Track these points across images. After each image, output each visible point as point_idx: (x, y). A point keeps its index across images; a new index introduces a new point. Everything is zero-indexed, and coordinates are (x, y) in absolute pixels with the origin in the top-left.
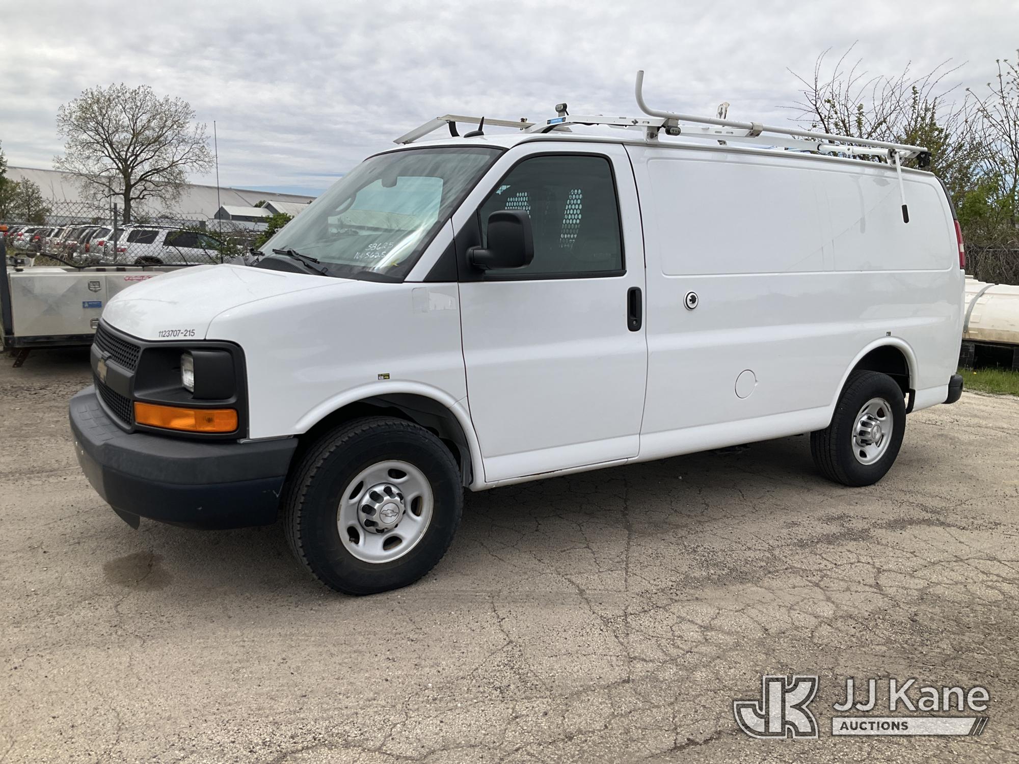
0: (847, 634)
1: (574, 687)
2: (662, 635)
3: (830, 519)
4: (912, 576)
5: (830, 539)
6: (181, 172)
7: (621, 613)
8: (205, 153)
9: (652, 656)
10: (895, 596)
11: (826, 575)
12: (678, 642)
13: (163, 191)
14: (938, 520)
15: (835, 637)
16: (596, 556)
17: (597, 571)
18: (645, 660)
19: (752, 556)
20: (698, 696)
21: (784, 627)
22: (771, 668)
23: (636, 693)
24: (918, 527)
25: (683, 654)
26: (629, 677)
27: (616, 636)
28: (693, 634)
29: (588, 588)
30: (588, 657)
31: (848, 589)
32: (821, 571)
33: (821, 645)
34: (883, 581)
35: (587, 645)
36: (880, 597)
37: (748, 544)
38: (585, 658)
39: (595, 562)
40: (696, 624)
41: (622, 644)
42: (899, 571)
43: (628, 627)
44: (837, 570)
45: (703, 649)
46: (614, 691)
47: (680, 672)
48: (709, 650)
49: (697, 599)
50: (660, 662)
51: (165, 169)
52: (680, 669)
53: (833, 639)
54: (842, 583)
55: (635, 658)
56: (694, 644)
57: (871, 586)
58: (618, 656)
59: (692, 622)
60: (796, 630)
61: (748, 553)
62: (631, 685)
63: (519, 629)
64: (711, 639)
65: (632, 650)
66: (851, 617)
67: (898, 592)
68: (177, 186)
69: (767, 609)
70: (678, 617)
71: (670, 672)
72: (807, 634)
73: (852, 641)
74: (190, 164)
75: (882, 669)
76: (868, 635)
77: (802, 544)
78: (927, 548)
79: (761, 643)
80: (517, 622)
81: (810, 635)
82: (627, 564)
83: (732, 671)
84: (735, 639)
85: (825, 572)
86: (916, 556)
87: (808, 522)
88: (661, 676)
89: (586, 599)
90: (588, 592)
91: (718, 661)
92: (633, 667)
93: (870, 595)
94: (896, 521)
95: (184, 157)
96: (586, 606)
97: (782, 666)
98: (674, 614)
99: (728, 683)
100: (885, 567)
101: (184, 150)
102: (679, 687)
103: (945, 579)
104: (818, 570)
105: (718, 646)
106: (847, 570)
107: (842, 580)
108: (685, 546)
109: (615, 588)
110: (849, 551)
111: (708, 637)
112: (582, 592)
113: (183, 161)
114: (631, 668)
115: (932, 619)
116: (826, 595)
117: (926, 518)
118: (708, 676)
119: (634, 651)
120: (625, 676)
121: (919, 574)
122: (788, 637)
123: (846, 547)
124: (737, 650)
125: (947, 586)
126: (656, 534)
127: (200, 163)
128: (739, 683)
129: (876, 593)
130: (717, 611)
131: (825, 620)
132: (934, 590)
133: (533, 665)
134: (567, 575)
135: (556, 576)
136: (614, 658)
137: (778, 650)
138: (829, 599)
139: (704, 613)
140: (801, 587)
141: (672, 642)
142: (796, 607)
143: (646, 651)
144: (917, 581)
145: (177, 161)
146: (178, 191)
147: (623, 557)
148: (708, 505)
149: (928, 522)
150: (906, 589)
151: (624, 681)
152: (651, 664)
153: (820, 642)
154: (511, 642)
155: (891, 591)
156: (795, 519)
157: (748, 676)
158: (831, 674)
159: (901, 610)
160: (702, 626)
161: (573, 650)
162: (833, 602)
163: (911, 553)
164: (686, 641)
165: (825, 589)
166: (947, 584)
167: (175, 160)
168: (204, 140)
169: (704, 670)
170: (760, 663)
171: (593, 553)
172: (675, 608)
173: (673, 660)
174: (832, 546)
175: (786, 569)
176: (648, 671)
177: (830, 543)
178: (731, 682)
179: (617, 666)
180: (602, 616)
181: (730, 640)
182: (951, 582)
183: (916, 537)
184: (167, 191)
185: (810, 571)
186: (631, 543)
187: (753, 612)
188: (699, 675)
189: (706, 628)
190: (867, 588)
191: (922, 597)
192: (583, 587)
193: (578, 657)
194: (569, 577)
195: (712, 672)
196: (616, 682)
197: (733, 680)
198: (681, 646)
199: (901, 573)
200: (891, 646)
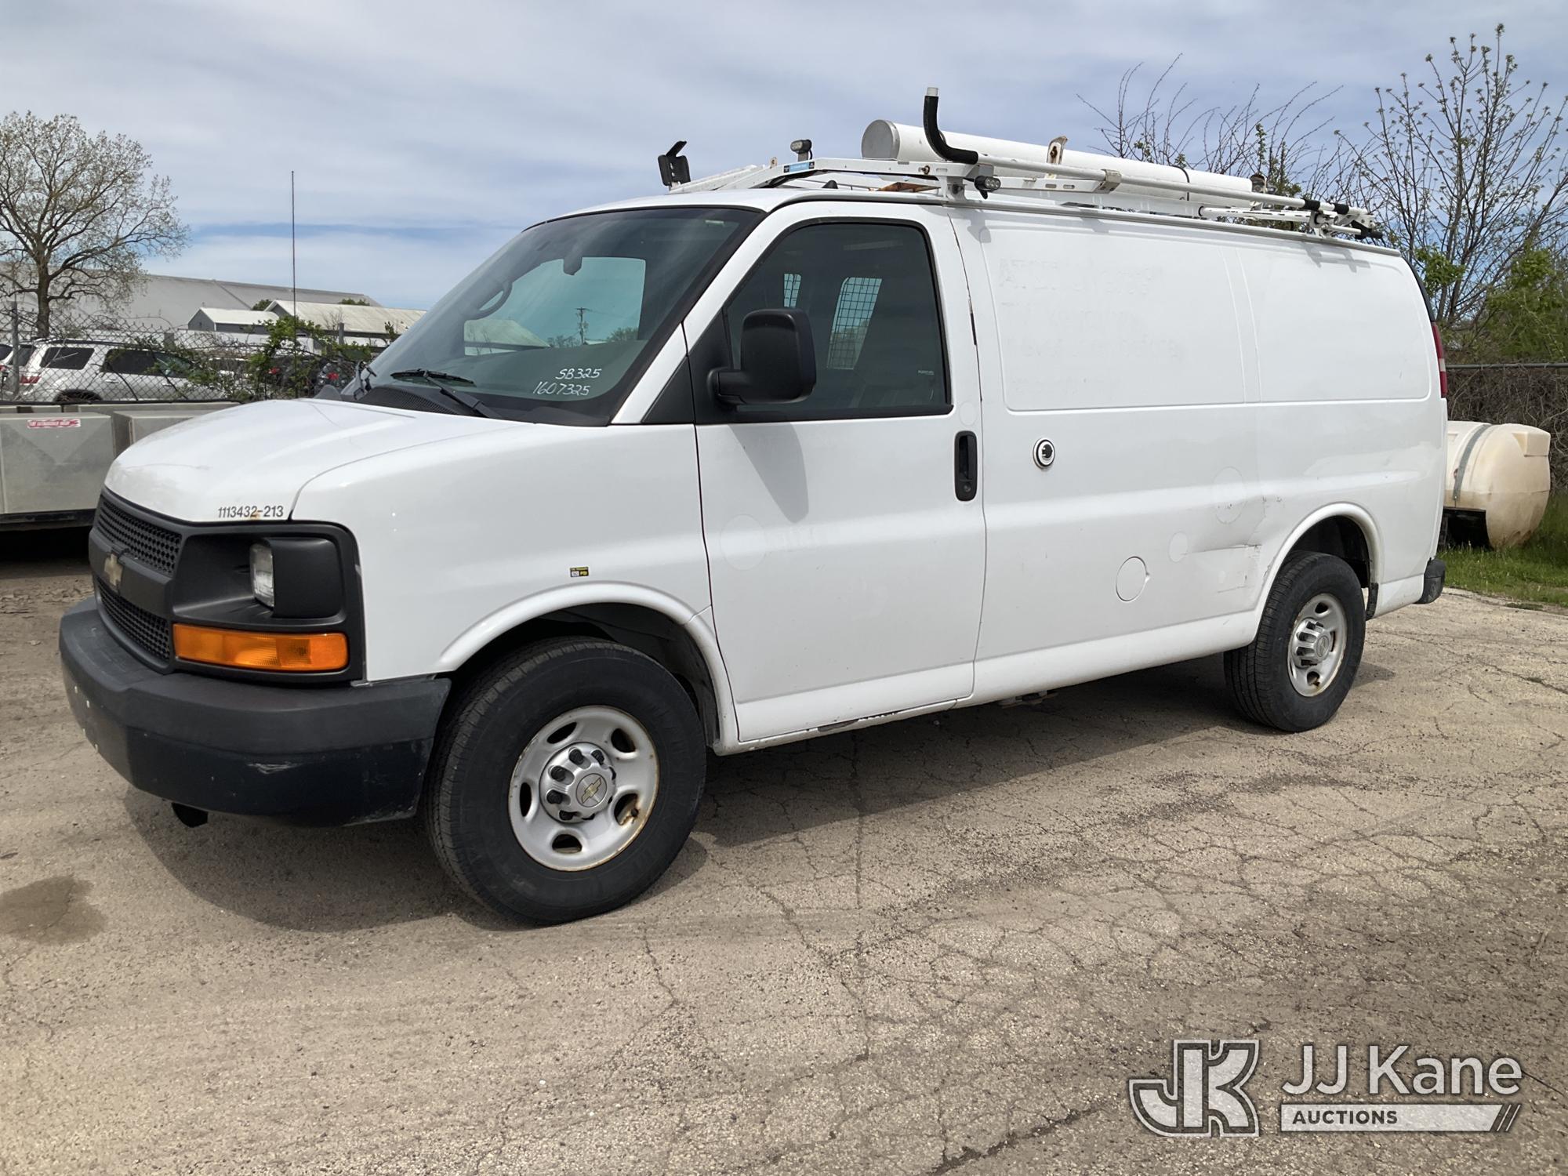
0: (1202, 961)
1: (780, 1073)
2: (917, 977)
3: (1166, 780)
4: (1294, 865)
5: (1168, 812)
6: (132, 255)
7: (851, 945)
8: (170, 224)
9: (901, 1012)
10: (1270, 897)
11: (1164, 869)
12: (943, 987)
13: (103, 286)
14: (1326, 776)
15: (1183, 968)
16: (810, 853)
17: (812, 878)
18: (892, 1021)
19: (1051, 842)
20: (977, 1075)
21: (1106, 953)
22: (1089, 1022)
23: (879, 1075)
24: (1297, 789)
25: (952, 1008)
26: (867, 1050)
27: (844, 984)
28: (964, 972)
29: (798, 907)
30: (802, 1020)
31: (1198, 889)
32: (1156, 862)
33: (1162, 982)
34: (1250, 873)
35: (799, 1001)
36: (1247, 899)
37: (1044, 825)
38: (795, 1022)
39: (809, 863)
40: (970, 957)
41: (854, 995)
42: (1274, 859)
43: (865, 966)
44: (1180, 860)
45: (982, 997)
46: (843, 1074)
47: (948, 1037)
48: (991, 998)
49: (970, 915)
50: (915, 1022)
51: (104, 251)
52: (948, 1032)
53: (1181, 971)
54: (1189, 881)
55: (875, 1018)
56: (968, 989)
57: (1232, 883)
58: (848, 1017)
59: (963, 953)
60: (1123, 958)
61: (1044, 839)
62: (871, 1063)
63: (688, 979)
64: (993, 980)
65: (871, 1004)
66: (1204, 933)
67: (1273, 891)
68: (125, 279)
69: (1077, 927)
70: (940, 947)
71: (931, 1038)
72: (1140, 964)
73: (1209, 972)
74: (147, 242)
75: (1258, 1015)
76: (1234, 962)
77: (1126, 821)
78: (1312, 820)
79: (1070, 982)
80: (685, 970)
81: (1146, 967)
82: (858, 865)
83: (1029, 1030)
84: (1031, 978)
85: (1162, 863)
86: (1297, 834)
87: (1132, 786)
88: (917, 1045)
89: (796, 925)
90: (798, 912)
91: (1006, 1015)
92: (873, 1033)
93: (1232, 898)
94: (1264, 781)
95: (136, 231)
96: (795, 936)
97: (1105, 1018)
98: (934, 941)
99: (1024, 1052)
100: (1252, 853)
101: (136, 219)
102: (947, 1062)
103: (1343, 867)
104: (1150, 862)
105: (1006, 990)
106: (1195, 860)
107: (1188, 876)
108: (948, 831)
109: (841, 905)
110: (1196, 829)
111: (988, 977)
112: (788, 913)
113: (134, 238)
114: (870, 1035)
115: (1327, 932)
116: (1165, 900)
117: (1308, 774)
118: (991, 1041)
119: (874, 1007)
120: (860, 1049)
121: (1305, 862)
122: (1112, 971)
123: (1192, 823)
124: (1035, 995)
125: (1346, 879)
126: (903, 814)
127: (163, 239)
128: (1039, 1050)
129: (1240, 894)
130: (1002, 934)
131: (1167, 940)
132: (1326, 886)
133: (713, 1040)
134: (764, 886)
135: (747, 889)
136: (842, 1020)
137: (1097, 992)
138: (1170, 907)
139: (980, 937)
140: (1128, 888)
141: (932, 988)
142: (1121, 922)
143: (892, 1004)
144: (1301, 872)
145: (125, 237)
146: (127, 286)
147: (853, 853)
148: (981, 765)
149: (1313, 781)
150: (1286, 886)
151: (860, 1058)
152: (901, 1027)
153: (1161, 977)
154: (675, 1002)
155: (1264, 890)
156: (1113, 784)
157: (1053, 1038)
158: (1181, 1027)
159: (1280, 920)
160: (978, 960)
161: (776, 1009)
162: (1177, 912)
163: (1290, 828)
164: (954, 985)
165: (1163, 891)
166: (1346, 875)
167: (122, 234)
168: (168, 203)
169: (985, 1031)
170: (1072, 1016)
171: (806, 849)
172: (936, 932)
173: (936, 1018)
174: (1171, 823)
175: (1103, 861)
176: (896, 1039)
177: (1167, 818)
178: (1028, 1049)
179: (847, 1032)
180: (821, 952)
181: (1024, 980)
182: (1352, 872)
183: (1295, 804)
184: (110, 286)
185: (1141, 862)
186: (864, 830)
187: (1056, 933)
188: (976, 1041)
189: (985, 963)
190: (1227, 887)
191: (1313, 897)
192: (790, 905)
193: (784, 1022)
194: (767, 889)
195: (997, 1034)
196: (846, 1060)
197: (1031, 1045)
198: (947, 993)
199: (1277, 861)
200: (1269, 977)
